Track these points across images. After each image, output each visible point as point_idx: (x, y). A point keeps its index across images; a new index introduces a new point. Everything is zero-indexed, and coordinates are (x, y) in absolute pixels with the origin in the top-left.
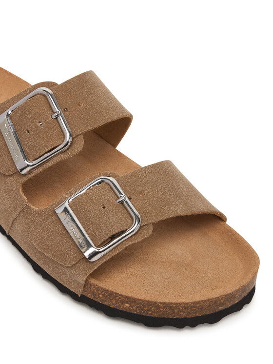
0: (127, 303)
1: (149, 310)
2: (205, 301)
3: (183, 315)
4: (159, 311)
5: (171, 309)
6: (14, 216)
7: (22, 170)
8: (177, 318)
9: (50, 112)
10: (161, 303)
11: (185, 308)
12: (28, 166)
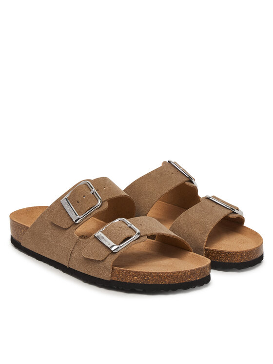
0: (135, 276)
1: (148, 279)
2: (179, 272)
3: (167, 282)
4: (153, 280)
5: (160, 277)
6: (71, 249)
7: (76, 221)
8: (164, 284)
9: (89, 191)
10: (154, 273)
11: (168, 276)
12: (79, 218)
